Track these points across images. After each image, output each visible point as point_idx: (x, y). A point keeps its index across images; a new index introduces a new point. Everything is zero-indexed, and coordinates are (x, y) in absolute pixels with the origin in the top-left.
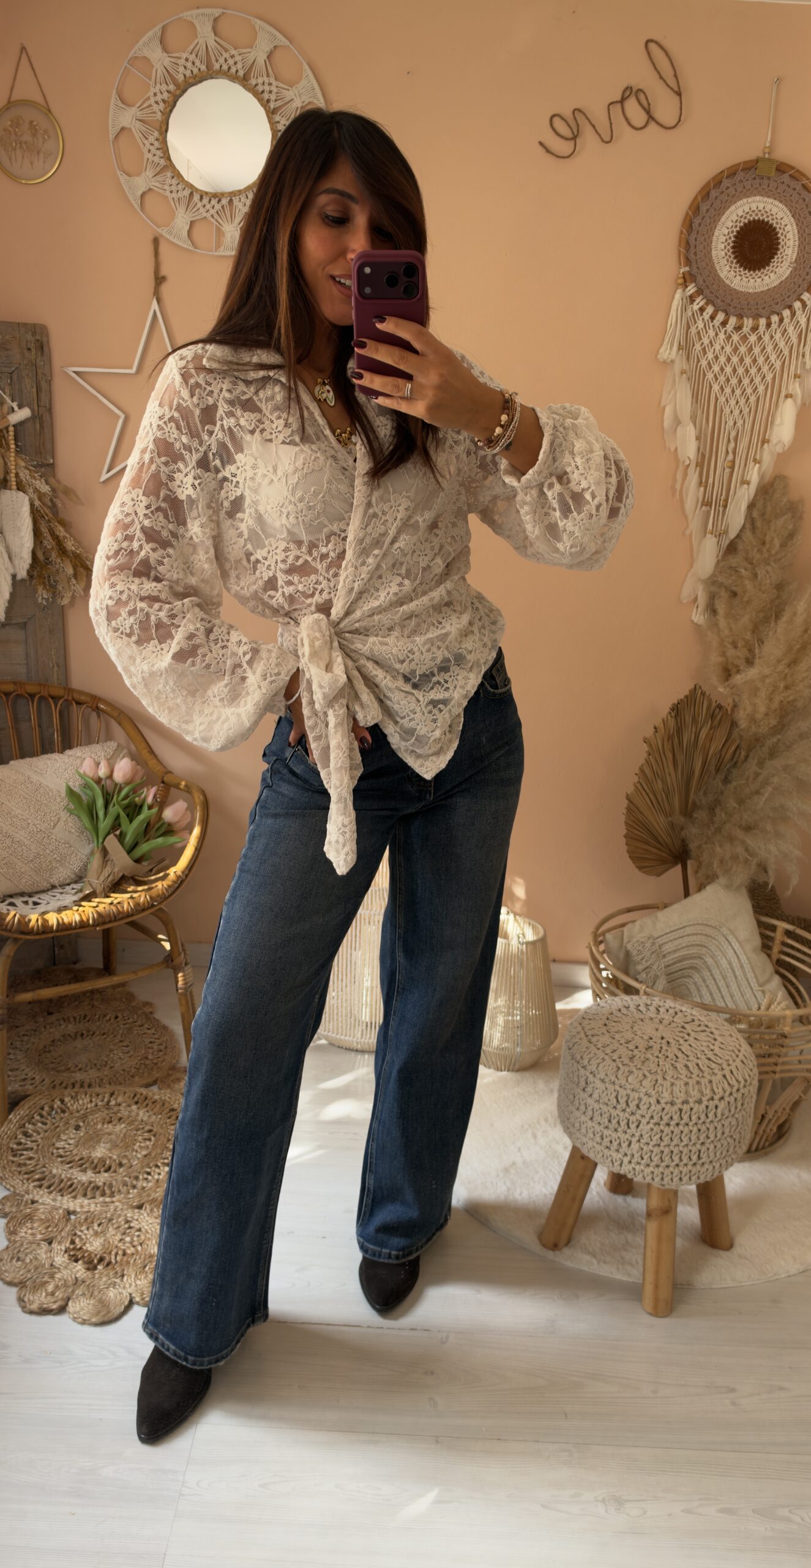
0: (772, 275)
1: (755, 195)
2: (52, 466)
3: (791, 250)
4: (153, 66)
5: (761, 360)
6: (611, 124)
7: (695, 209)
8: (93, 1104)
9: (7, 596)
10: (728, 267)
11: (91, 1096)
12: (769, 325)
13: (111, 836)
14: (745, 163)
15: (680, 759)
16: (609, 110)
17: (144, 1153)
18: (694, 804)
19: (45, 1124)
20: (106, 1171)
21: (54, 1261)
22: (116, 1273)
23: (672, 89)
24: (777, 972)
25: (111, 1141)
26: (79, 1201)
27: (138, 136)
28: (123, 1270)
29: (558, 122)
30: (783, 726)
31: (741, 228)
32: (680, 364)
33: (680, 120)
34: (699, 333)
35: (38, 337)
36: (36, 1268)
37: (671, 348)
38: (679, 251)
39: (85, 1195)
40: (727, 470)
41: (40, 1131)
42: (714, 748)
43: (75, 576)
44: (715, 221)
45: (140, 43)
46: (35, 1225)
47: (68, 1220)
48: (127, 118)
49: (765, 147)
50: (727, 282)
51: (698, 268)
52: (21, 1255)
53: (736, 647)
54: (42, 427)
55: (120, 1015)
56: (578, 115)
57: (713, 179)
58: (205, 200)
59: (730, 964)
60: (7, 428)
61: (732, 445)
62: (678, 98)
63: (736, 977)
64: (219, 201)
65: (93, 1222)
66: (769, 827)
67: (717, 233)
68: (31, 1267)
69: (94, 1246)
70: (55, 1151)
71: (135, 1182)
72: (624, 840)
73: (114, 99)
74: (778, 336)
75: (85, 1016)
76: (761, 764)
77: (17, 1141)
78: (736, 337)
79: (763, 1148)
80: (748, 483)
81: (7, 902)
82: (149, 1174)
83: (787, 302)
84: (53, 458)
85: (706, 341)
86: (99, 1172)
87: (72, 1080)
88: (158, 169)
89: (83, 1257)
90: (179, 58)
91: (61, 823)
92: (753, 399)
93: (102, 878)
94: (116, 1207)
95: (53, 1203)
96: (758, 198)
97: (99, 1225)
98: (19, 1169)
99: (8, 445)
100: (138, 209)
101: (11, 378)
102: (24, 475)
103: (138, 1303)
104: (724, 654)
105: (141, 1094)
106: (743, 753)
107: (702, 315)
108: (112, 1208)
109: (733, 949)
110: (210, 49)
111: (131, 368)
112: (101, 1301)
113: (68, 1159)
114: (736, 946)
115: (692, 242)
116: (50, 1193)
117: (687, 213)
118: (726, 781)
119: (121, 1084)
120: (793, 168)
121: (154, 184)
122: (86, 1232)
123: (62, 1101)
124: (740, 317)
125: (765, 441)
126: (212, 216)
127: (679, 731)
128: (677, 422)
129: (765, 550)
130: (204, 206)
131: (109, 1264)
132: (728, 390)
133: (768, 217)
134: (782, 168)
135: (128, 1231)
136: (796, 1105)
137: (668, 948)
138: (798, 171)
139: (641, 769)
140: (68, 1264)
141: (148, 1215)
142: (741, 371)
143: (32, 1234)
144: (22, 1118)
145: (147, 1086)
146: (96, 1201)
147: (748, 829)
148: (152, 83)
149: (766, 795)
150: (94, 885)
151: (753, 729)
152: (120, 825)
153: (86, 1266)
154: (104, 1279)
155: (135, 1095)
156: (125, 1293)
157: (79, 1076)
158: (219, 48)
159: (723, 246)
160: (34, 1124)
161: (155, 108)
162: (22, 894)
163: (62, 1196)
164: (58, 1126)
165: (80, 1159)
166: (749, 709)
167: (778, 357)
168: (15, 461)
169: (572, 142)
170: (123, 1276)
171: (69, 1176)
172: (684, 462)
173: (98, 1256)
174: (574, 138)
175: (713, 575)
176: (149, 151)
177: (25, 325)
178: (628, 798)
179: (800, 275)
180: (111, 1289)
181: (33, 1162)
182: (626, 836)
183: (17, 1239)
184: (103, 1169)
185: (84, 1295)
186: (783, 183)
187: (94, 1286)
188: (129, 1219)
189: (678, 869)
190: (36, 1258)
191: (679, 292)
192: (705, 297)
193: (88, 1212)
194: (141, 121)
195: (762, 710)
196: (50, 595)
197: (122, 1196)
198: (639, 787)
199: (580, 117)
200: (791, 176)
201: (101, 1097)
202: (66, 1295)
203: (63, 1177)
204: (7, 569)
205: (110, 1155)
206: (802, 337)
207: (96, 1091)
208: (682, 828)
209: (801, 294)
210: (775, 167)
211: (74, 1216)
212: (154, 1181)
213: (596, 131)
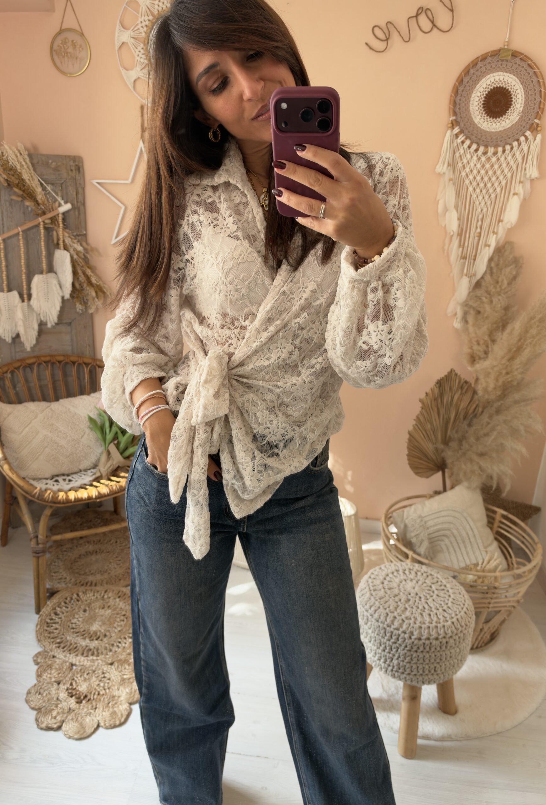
0: (507, 121)
1: (498, 71)
2: (85, 235)
3: (519, 105)
4: (140, 6)
5: (499, 173)
6: (409, 30)
7: (460, 81)
8: (95, 597)
9: (58, 308)
10: (479, 117)
11: (94, 592)
12: (504, 151)
13: (112, 444)
14: (492, 52)
15: (442, 411)
16: (408, 21)
17: (119, 629)
18: (450, 438)
19: (67, 608)
20: (97, 639)
21: (59, 696)
22: (93, 706)
23: (447, 7)
24: (496, 539)
25: (102, 620)
26: (78, 658)
27: (132, 48)
28: (96, 705)
29: (377, 31)
30: (505, 396)
31: (489, 92)
32: (449, 174)
33: (452, 27)
34: (461, 156)
35: (77, 163)
36: (49, 700)
37: (443, 166)
38: (450, 108)
39: (83, 654)
40: (477, 238)
41: (64, 611)
42: (463, 405)
43: (97, 296)
44: (472, 88)
46: (53, 672)
47: (71, 669)
48: (125, 36)
49: (506, 42)
50: (479, 125)
51: (461, 117)
52: (42, 691)
53: (479, 344)
54: (79, 214)
55: (118, 541)
56: (389, 24)
57: (472, 62)
59: (467, 534)
60: (58, 215)
61: (480, 223)
62: (451, 13)
63: (470, 542)
65: (84, 672)
66: (494, 455)
67: (473, 95)
68: (46, 699)
69: (83, 688)
70: (70, 625)
71: (111, 648)
72: (406, 458)
73: (118, 26)
74: (509, 158)
75: (100, 541)
76: (491, 417)
77: (50, 617)
78: (483, 159)
80: (489, 246)
81: (54, 480)
82: (120, 642)
83: (516, 137)
84: (86, 230)
85: (465, 161)
86: (93, 640)
87: (87, 581)
88: (143, 66)
89: (76, 694)
91: (86, 436)
92: (493, 196)
93: (106, 467)
94: (99, 663)
95: (64, 658)
96: (500, 73)
97: (88, 674)
98: (49, 635)
99: (59, 224)
100: (132, 89)
101: (62, 187)
102: (68, 241)
103: (102, 727)
104: (471, 348)
105: (123, 592)
106: (480, 409)
107: (463, 145)
108: (96, 663)
109: (470, 525)
111: (127, 179)
112: (81, 724)
113: (77, 630)
114: (472, 523)
115: (458, 101)
116: (64, 651)
117: (455, 84)
118: (470, 425)
119: (113, 584)
120: (522, 54)
121: (141, 74)
122: (79, 678)
123: (78, 595)
124: (486, 146)
125: (500, 221)
127: (441, 395)
128: (446, 209)
129: (498, 286)
131: (89, 700)
132: (478, 191)
133: (506, 84)
134: (515, 54)
135: (103, 679)
136: (503, 622)
137: (430, 523)
138: (525, 56)
139: (417, 417)
140: (67, 698)
141: (116, 669)
142: (486, 179)
143: (50, 678)
144: (54, 604)
146: (89, 658)
147: (482, 455)
148: (140, 15)
149: (493, 437)
150: (102, 472)
151: (486, 397)
152: (117, 438)
153: (76, 700)
154: (85, 710)
155: (119, 592)
156: (96, 721)
157: (90, 578)
159: (477, 104)
160: (61, 608)
161: (142, 30)
162: (63, 475)
163: (70, 654)
164: (74, 609)
165: (84, 631)
166: (484, 385)
167: (509, 170)
168: (63, 233)
169: (386, 42)
170: (96, 708)
171: (75, 641)
172: (450, 233)
173: (84, 695)
174: (387, 40)
175: (466, 301)
176: (138, 55)
177: (69, 156)
178: (409, 433)
179: (525, 121)
180: (88, 716)
181: (57, 631)
182: (408, 455)
183: (41, 680)
184: (95, 638)
185: (72, 719)
186: (516, 63)
187: (79, 714)
188: (105, 672)
189: (440, 474)
190: (49, 694)
191: (449, 132)
192: (465, 135)
193: (83, 665)
194: (133, 38)
195: (492, 386)
196: (84, 307)
197: (103, 656)
198: (416, 427)
199: (390, 27)
200: (521, 59)
201: (99, 593)
202: (63, 719)
203: (72, 642)
204: (58, 293)
205: (100, 629)
206: (525, 158)
207: (98, 588)
208: (443, 451)
209: (525, 132)
210: (511, 54)
211: (74, 667)
212: (122, 648)
213: (400, 35)
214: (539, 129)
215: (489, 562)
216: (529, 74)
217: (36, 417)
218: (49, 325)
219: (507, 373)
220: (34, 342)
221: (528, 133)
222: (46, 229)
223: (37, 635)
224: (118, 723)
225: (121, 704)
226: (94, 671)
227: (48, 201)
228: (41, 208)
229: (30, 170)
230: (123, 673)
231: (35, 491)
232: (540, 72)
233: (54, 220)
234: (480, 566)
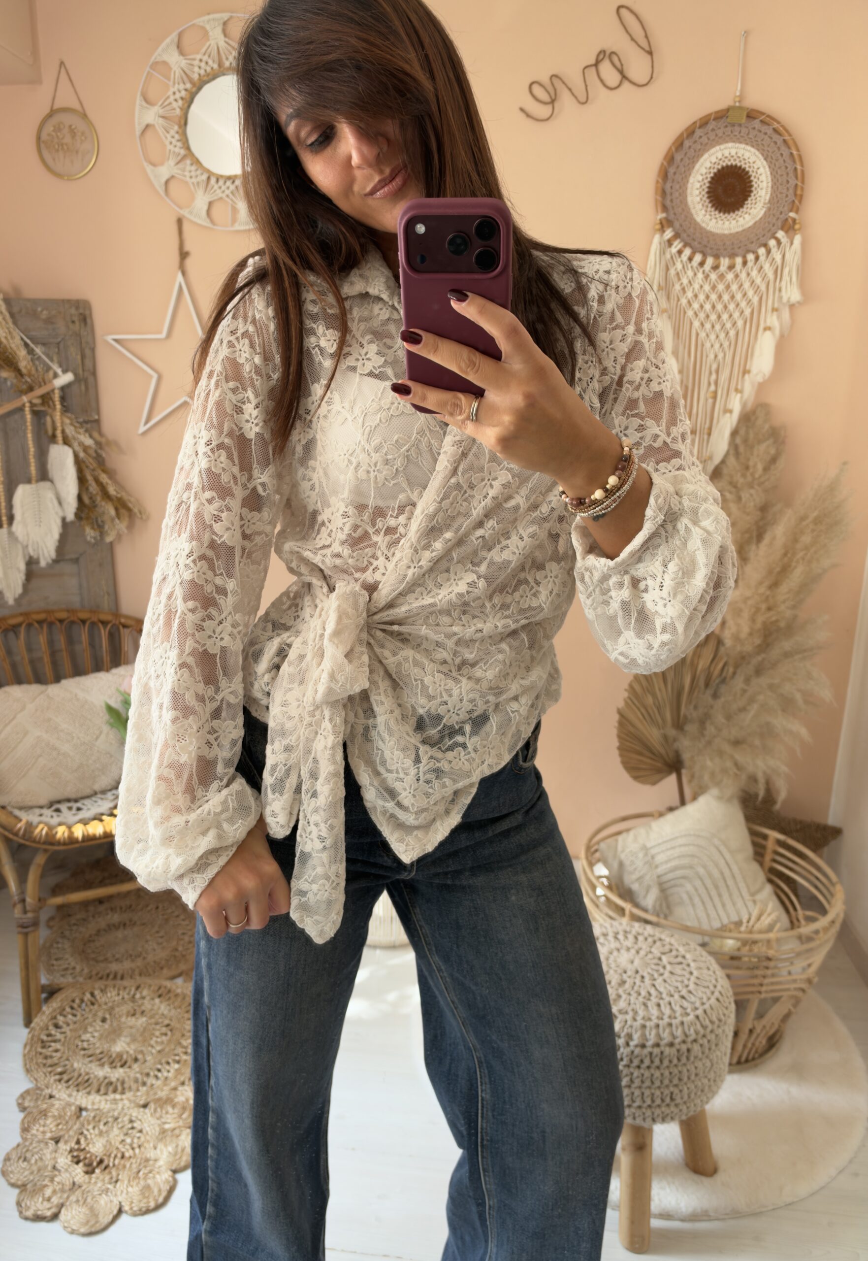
0: (747, 216)
1: (727, 142)
2: (98, 422)
3: (764, 191)
4: (171, 69)
5: (739, 296)
6: (586, 86)
7: (670, 159)
8: (121, 997)
9: (56, 536)
10: (703, 212)
11: (119, 990)
12: (745, 263)
14: (717, 112)
16: (583, 73)
17: (159, 1048)
18: (685, 717)
19: (75, 1015)
20: (122, 1066)
21: (56, 1162)
22: (111, 1178)
23: (643, 49)
24: (770, 881)
25: (131, 1035)
26: (91, 1097)
27: (161, 131)
28: (118, 1175)
29: (537, 90)
30: (768, 645)
31: (715, 174)
33: (652, 78)
34: (678, 274)
35: (81, 311)
36: (39, 1170)
38: (656, 200)
39: (98, 1091)
40: (710, 401)
41: (70, 1022)
42: (702, 664)
43: (118, 515)
44: (689, 169)
45: (160, 49)
46: (48, 1122)
47: (78, 1117)
48: (151, 116)
49: (736, 96)
50: (704, 225)
51: (675, 214)
52: (28, 1155)
54: (87, 388)
55: (161, 906)
56: (555, 80)
57: (687, 129)
58: (221, 182)
59: (722, 873)
60: (53, 391)
61: (714, 377)
62: (649, 57)
63: (727, 886)
64: (233, 182)
65: (99, 1121)
66: (757, 742)
67: (691, 180)
68: (35, 1168)
69: (97, 1148)
70: (80, 1043)
71: (145, 1079)
72: (617, 752)
73: (139, 100)
74: (754, 273)
75: (131, 906)
76: (747, 681)
77: (47, 1032)
78: (713, 276)
79: (754, 1059)
80: (730, 411)
81: (53, 808)
82: (159, 1070)
83: (763, 240)
84: (98, 413)
85: (685, 281)
86: (115, 1067)
87: (108, 971)
88: (179, 158)
89: (85, 1158)
90: (194, 59)
91: (103, 737)
92: (732, 333)
94: (124, 1105)
96: (730, 145)
97: (105, 1124)
98: (44, 1061)
99: (55, 405)
100: (162, 193)
101: (59, 348)
102: (70, 431)
103: (126, 1212)
105: (165, 987)
106: (731, 670)
107: (680, 257)
108: (120, 1106)
109: (725, 859)
110: (221, 50)
111: (160, 332)
112: (92, 1209)
113: (90, 1052)
114: (728, 856)
115: (668, 190)
116: (68, 1087)
117: (662, 164)
118: (715, 696)
119: (150, 975)
120: (763, 114)
121: (176, 171)
122: (92, 1131)
123: (92, 994)
124: (717, 257)
125: (746, 372)
126: (228, 196)
129: (748, 474)
130: (220, 188)
131: (106, 1168)
132: (708, 326)
133: (740, 161)
134: (752, 115)
135: (130, 1131)
136: (787, 1017)
137: (659, 859)
138: (768, 116)
141: (151, 1115)
142: (719, 307)
143: (44, 1133)
144: (54, 1010)
145: (173, 978)
146: (108, 1098)
147: (737, 743)
148: (171, 83)
151: (739, 648)
153: (85, 1169)
154: (99, 1184)
155: (160, 988)
156: (116, 1202)
157: (114, 967)
158: (229, 48)
159: (697, 192)
160: (65, 1016)
161: (175, 105)
162: (69, 800)
163: (78, 1091)
164: (87, 1018)
165: (101, 1053)
166: (734, 629)
167: (755, 292)
168: (61, 419)
169: (550, 106)
170: (117, 1181)
171: (87, 1070)
173: (98, 1159)
174: (553, 102)
176: (171, 143)
177: (69, 301)
178: (620, 712)
179: (774, 215)
180: (104, 1196)
181: (58, 1055)
182: (619, 748)
183: (29, 1137)
184: (119, 1064)
185: (78, 1201)
186: (754, 128)
187: (89, 1192)
188: (134, 1119)
189: (673, 778)
190: (41, 1159)
191: (657, 238)
192: (683, 240)
193: (98, 1109)
194: (163, 117)
195: (746, 630)
196: (98, 534)
197: (132, 1093)
198: (629, 702)
199: (557, 82)
200: (762, 121)
201: (127, 990)
202: (61, 1201)
203: (82, 1071)
204: (57, 513)
205: (128, 1049)
206: (778, 273)
207: (125, 983)
208: (675, 740)
209: (776, 233)
210: (745, 114)
211: (84, 1113)
212: (162, 1079)
213: (573, 94)
214: (797, 227)
215: (759, 919)
216: (776, 143)
217: (23, 708)
218: (43, 563)
219: (769, 609)
220: (19, 590)
221: (780, 234)
222: (36, 414)
223: (25, 1060)
224: (152, 1205)
225: (158, 1173)
226: (116, 1119)
227: (37, 370)
228: (26, 382)
229: (7, 323)
230: (163, 1120)
231: (19, 825)
232: (793, 140)
233: (46, 398)
234: (745, 925)
